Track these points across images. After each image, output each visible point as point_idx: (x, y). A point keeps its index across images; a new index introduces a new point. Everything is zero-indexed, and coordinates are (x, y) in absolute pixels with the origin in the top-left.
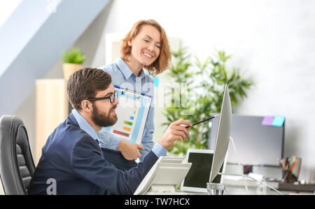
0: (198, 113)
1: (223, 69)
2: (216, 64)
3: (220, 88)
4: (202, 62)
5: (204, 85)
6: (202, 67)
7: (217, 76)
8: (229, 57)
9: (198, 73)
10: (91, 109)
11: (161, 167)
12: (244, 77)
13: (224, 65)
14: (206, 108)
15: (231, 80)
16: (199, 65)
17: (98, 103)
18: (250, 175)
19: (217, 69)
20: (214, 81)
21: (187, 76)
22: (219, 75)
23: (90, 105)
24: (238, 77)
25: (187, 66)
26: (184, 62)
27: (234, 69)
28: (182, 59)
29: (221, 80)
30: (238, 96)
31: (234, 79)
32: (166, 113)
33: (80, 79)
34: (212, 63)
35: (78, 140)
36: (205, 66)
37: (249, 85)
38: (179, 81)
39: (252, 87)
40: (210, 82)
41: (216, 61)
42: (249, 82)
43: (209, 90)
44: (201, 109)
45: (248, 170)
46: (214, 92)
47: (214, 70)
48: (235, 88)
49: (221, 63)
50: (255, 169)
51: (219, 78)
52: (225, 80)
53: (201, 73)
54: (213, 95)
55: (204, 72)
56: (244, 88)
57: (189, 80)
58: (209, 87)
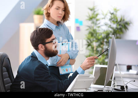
0: (103, 39)
1: (116, 16)
2: (112, 14)
3: (114, 26)
4: (105, 13)
5: (106, 25)
6: (105, 15)
7: (113, 20)
8: (119, 10)
9: (103, 18)
10: (44, 48)
11: (78, 80)
12: (127, 20)
13: (116, 14)
14: (107, 36)
15: (120, 21)
16: (103, 14)
17: (48, 45)
18: (130, 71)
19: (113, 16)
20: (111, 22)
21: (97, 20)
22: (113, 19)
23: (43, 47)
24: (124, 20)
25: (97, 15)
26: (96, 13)
27: (121, 16)
28: (95, 12)
29: (115, 22)
30: (124, 29)
31: (122, 21)
32: (86, 39)
33: (36, 34)
34: (110, 13)
35: (36, 66)
36: (106, 15)
37: (129, 24)
38: (93, 23)
39: (131, 25)
40: (109, 23)
41: (112, 12)
42: (129, 22)
43: (109, 27)
44: (104, 36)
45: (129, 68)
46: (111, 28)
47: (111, 17)
48: (122, 26)
49: (115, 13)
50: (133, 67)
51: (113, 21)
52: (117, 22)
53: (104, 18)
54: (110, 29)
55: (106, 18)
56: (127, 26)
57: (98, 22)
58: (108, 26)
